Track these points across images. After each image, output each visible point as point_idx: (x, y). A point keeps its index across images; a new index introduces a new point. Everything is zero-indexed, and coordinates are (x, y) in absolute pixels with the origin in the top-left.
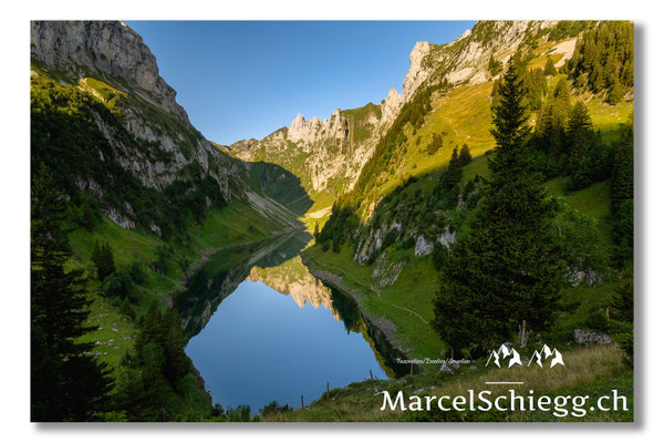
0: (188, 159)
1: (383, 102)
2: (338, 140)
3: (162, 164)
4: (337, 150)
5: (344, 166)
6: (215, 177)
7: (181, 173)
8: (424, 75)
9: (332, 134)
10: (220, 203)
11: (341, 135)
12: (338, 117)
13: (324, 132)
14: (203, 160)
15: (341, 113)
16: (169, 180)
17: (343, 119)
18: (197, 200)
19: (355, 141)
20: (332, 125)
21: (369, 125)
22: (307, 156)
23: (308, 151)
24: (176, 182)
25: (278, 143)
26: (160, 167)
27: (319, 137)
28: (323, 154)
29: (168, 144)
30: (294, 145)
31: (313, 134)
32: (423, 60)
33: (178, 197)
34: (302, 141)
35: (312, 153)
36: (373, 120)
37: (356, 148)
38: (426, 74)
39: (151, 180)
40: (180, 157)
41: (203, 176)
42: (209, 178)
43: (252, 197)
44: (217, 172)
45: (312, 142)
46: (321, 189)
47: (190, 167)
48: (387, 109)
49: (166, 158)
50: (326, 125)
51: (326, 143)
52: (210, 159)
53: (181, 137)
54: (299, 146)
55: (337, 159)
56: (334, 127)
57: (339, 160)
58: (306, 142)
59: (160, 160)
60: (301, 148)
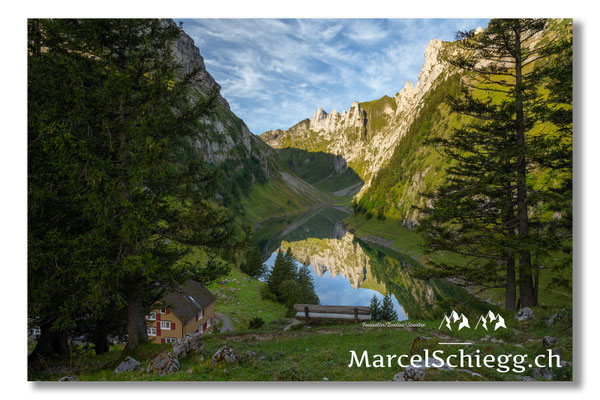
0: (235, 141)
1: (397, 94)
2: (358, 128)
3: (217, 144)
4: (357, 137)
5: (363, 151)
6: (257, 157)
7: (231, 152)
8: (439, 68)
9: (352, 124)
10: (262, 181)
11: (360, 124)
12: (357, 109)
13: (343, 122)
14: (247, 142)
15: (359, 106)
16: (221, 158)
17: (362, 110)
18: (245, 175)
19: (373, 129)
20: (351, 116)
21: (385, 115)
22: (329, 143)
23: (329, 139)
24: (227, 160)
25: (302, 133)
26: (215, 147)
27: (339, 126)
28: (344, 141)
29: (220, 128)
30: (316, 134)
31: (333, 124)
32: (439, 55)
33: (230, 173)
34: (323, 130)
35: (332, 140)
36: (388, 110)
37: (373, 135)
38: (442, 66)
39: (210, 156)
40: (229, 139)
41: (248, 157)
42: (253, 158)
43: (286, 176)
44: (258, 153)
45: (332, 130)
46: (341, 171)
47: (238, 148)
48: (403, 100)
49: (220, 139)
50: (345, 116)
51: (346, 131)
52: (253, 142)
53: (229, 123)
54: (320, 134)
55: (357, 145)
56: (353, 118)
57: (359, 146)
58: (327, 131)
59: (215, 141)
60: (323, 136)
